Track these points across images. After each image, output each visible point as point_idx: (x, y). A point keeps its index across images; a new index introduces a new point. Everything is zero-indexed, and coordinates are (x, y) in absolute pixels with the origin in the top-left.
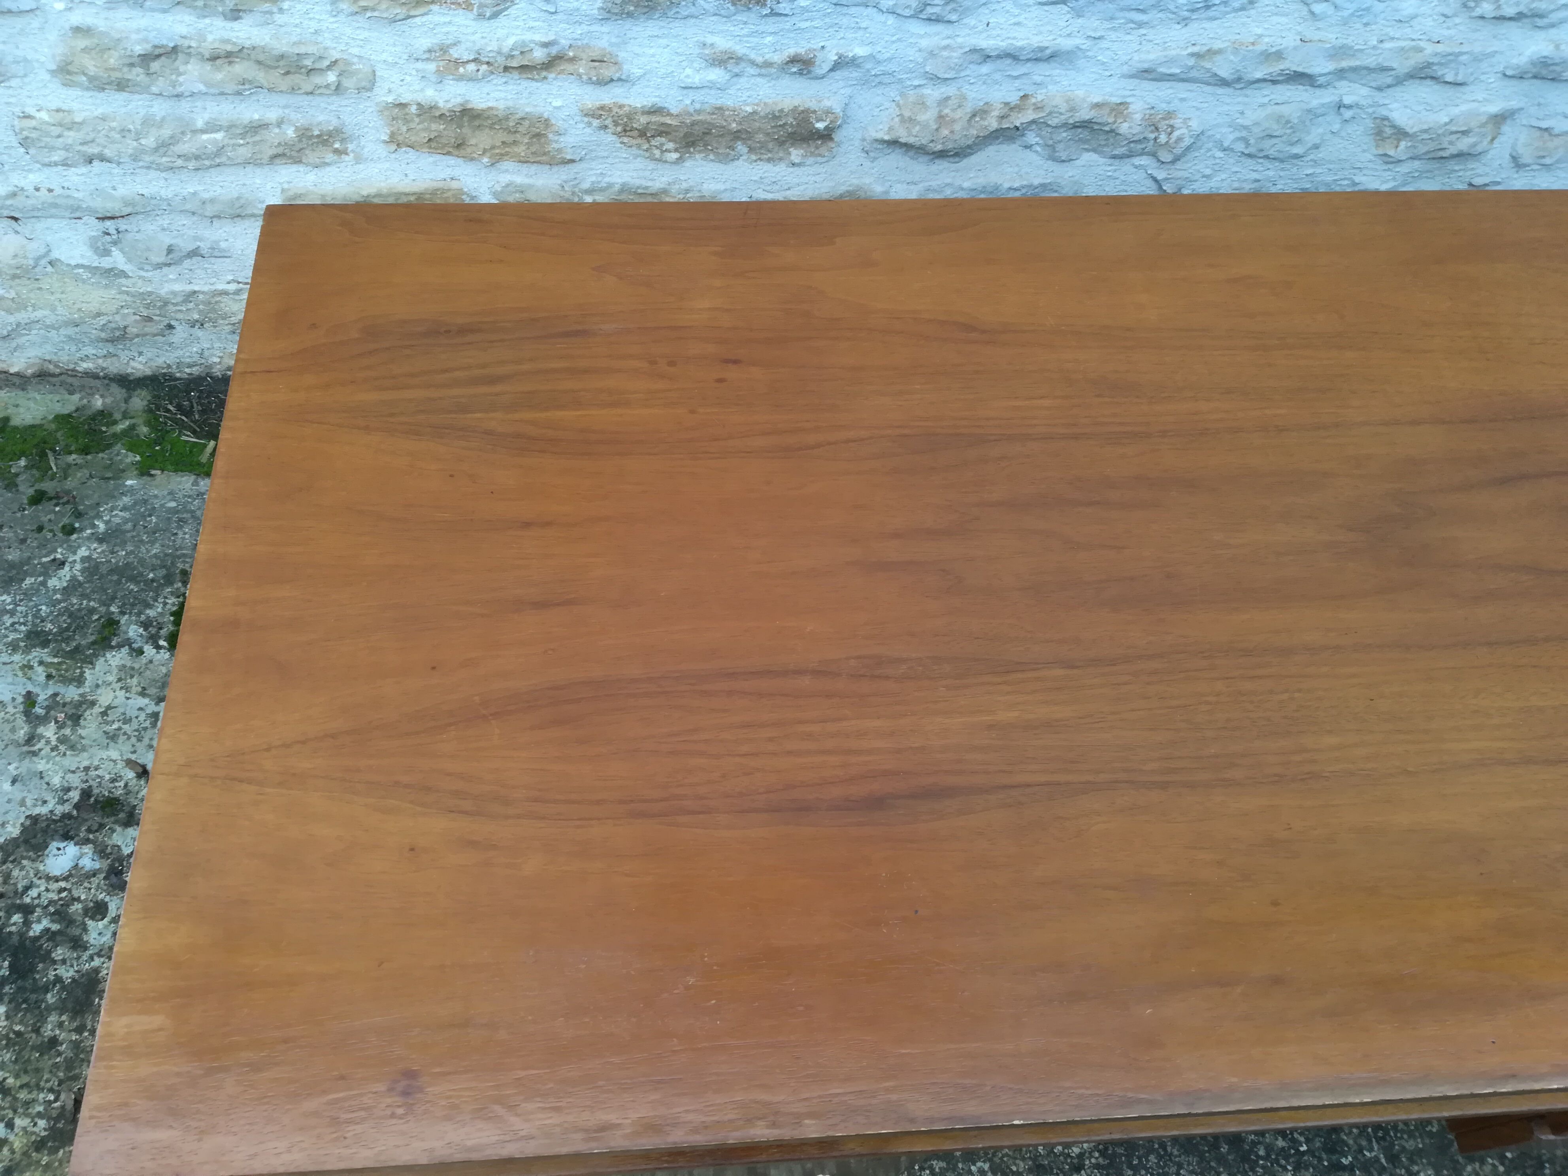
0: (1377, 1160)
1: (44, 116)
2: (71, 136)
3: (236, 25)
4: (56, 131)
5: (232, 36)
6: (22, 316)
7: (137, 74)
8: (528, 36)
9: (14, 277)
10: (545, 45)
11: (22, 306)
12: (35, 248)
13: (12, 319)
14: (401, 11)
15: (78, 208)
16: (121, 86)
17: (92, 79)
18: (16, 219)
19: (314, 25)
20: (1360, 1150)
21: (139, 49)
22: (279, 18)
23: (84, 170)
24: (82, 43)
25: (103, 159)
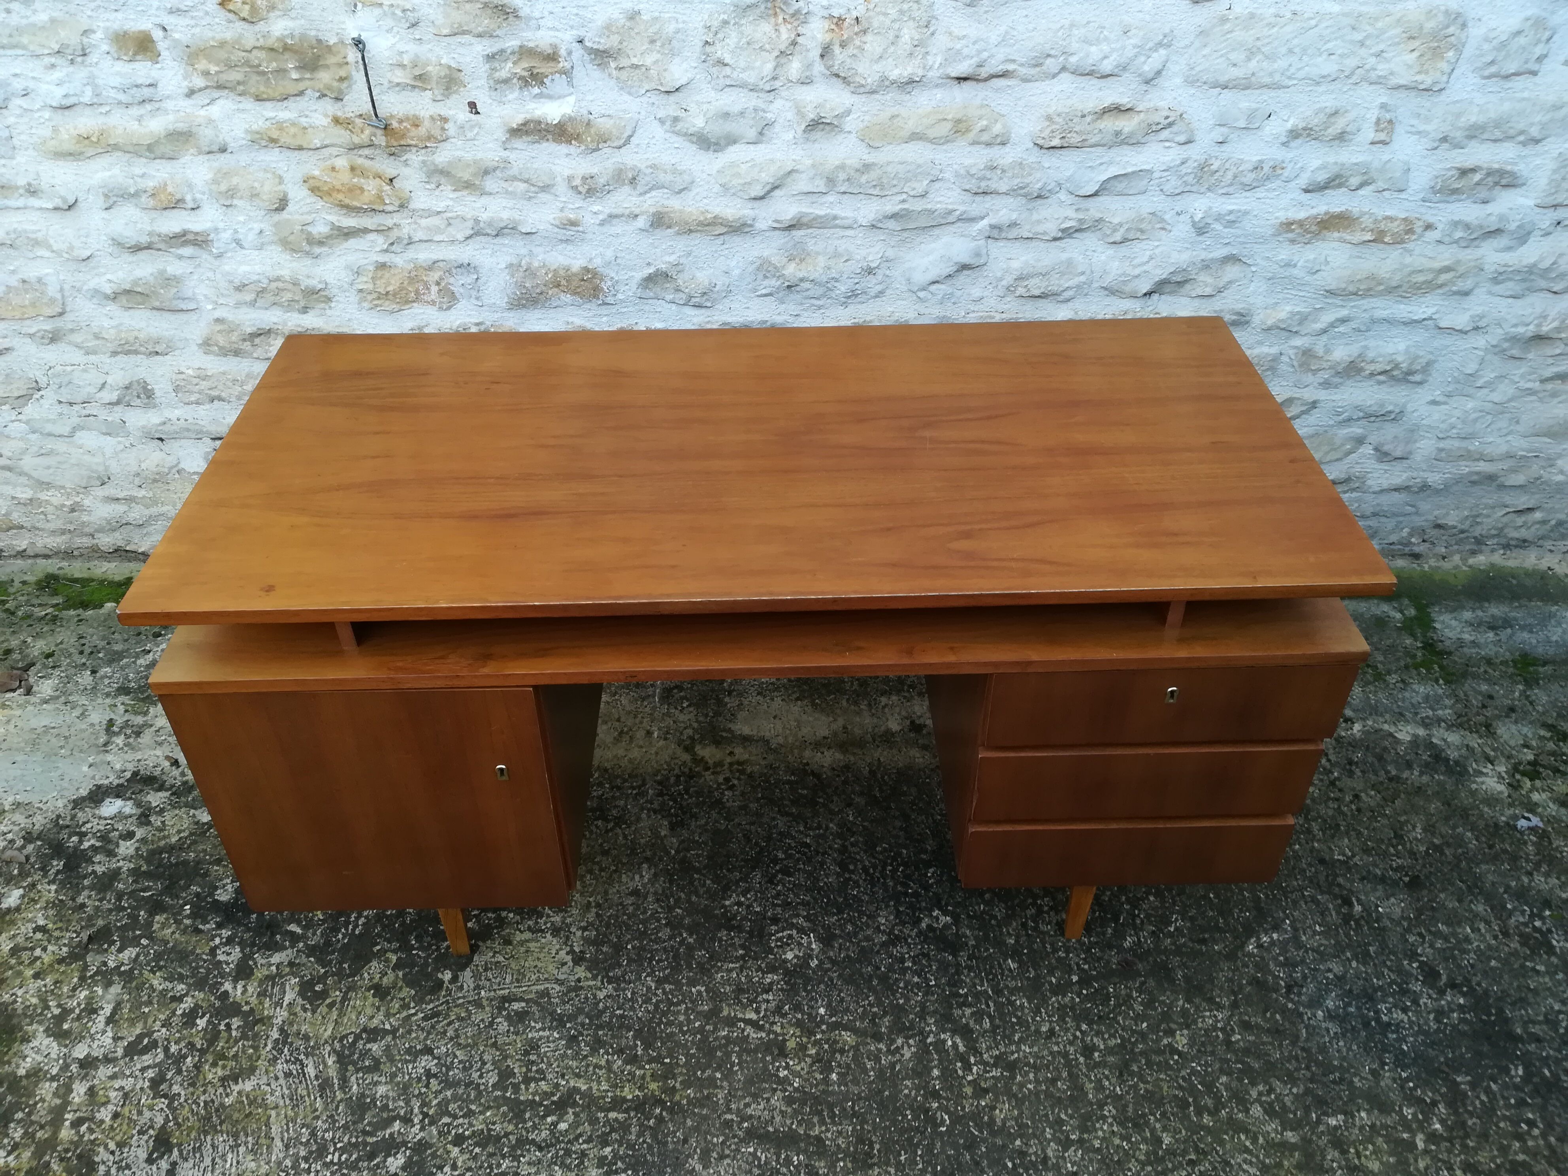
0: (986, 992)
1: (190, 372)
2: (204, 385)
3: (305, 316)
4: (196, 381)
5: (302, 323)
6: (154, 511)
7: (247, 346)
8: (467, 320)
9: (155, 481)
10: (477, 324)
11: (154, 502)
12: (170, 461)
13: (147, 512)
14: (396, 307)
15: (201, 432)
16: (237, 353)
17: (221, 348)
18: (161, 440)
19: (348, 316)
20: (975, 985)
21: (249, 330)
22: (328, 312)
23: (207, 406)
24: (219, 327)
25: (220, 399)
